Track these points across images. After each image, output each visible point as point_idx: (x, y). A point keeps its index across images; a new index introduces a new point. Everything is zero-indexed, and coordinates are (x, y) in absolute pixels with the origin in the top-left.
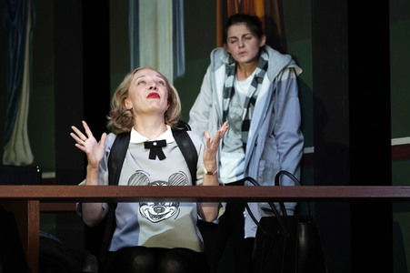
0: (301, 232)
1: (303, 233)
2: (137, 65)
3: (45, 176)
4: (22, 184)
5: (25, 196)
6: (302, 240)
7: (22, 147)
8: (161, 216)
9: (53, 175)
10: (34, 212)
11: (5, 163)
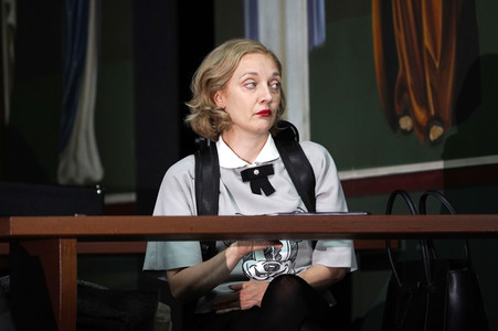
0: (452, 284)
1: (455, 287)
6: (454, 295)
9: (132, 198)
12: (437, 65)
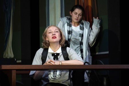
0: (104, 80)
2: (49, 25)
3: (18, 62)
5: (11, 69)
7: (10, 52)
8: (55, 78)
9: (20, 61)
10: (14, 74)
11: (4, 57)
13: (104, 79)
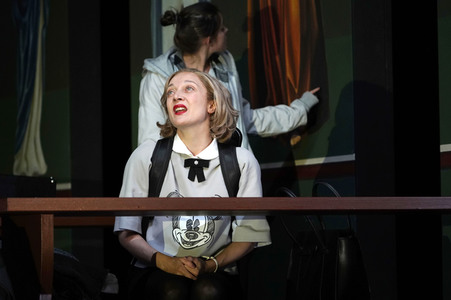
0: (341, 247)
1: (344, 249)
3: (60, 187)
4: (34, 197)
5: (37, 209)
6: (343, 256)
7: (34, 155)
8: (193, 243)
9: (68, 186)
10: (47, 226)
11: (15, 173)
12: (296, 91)
13: (341, 243)
